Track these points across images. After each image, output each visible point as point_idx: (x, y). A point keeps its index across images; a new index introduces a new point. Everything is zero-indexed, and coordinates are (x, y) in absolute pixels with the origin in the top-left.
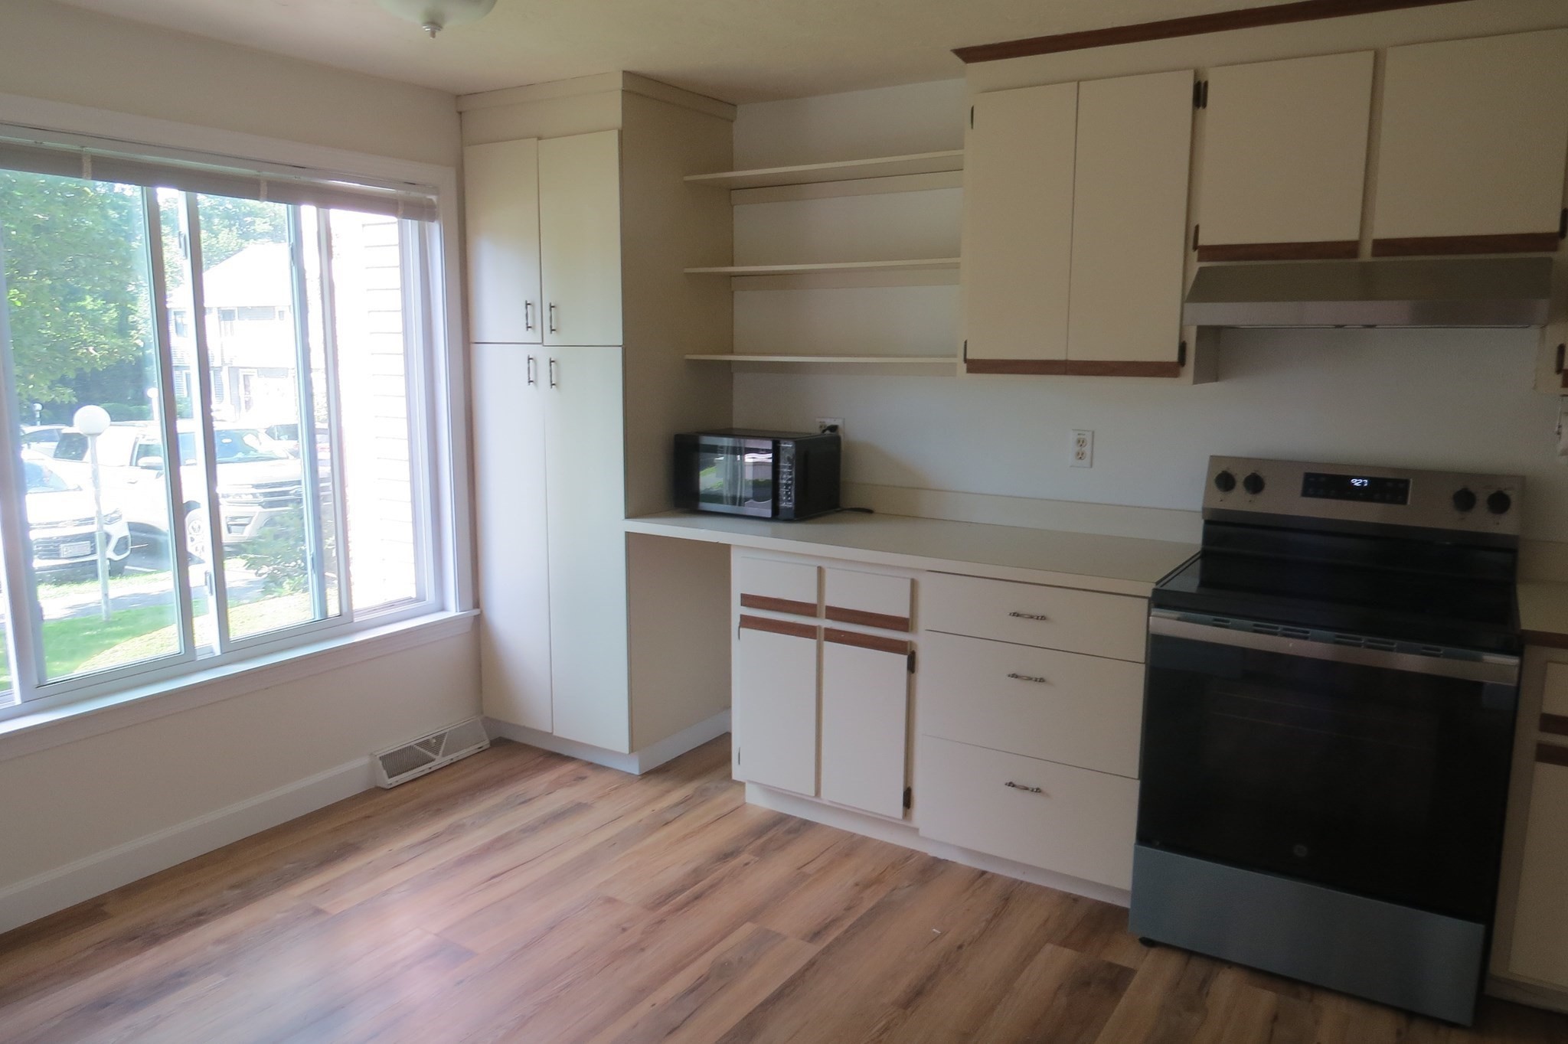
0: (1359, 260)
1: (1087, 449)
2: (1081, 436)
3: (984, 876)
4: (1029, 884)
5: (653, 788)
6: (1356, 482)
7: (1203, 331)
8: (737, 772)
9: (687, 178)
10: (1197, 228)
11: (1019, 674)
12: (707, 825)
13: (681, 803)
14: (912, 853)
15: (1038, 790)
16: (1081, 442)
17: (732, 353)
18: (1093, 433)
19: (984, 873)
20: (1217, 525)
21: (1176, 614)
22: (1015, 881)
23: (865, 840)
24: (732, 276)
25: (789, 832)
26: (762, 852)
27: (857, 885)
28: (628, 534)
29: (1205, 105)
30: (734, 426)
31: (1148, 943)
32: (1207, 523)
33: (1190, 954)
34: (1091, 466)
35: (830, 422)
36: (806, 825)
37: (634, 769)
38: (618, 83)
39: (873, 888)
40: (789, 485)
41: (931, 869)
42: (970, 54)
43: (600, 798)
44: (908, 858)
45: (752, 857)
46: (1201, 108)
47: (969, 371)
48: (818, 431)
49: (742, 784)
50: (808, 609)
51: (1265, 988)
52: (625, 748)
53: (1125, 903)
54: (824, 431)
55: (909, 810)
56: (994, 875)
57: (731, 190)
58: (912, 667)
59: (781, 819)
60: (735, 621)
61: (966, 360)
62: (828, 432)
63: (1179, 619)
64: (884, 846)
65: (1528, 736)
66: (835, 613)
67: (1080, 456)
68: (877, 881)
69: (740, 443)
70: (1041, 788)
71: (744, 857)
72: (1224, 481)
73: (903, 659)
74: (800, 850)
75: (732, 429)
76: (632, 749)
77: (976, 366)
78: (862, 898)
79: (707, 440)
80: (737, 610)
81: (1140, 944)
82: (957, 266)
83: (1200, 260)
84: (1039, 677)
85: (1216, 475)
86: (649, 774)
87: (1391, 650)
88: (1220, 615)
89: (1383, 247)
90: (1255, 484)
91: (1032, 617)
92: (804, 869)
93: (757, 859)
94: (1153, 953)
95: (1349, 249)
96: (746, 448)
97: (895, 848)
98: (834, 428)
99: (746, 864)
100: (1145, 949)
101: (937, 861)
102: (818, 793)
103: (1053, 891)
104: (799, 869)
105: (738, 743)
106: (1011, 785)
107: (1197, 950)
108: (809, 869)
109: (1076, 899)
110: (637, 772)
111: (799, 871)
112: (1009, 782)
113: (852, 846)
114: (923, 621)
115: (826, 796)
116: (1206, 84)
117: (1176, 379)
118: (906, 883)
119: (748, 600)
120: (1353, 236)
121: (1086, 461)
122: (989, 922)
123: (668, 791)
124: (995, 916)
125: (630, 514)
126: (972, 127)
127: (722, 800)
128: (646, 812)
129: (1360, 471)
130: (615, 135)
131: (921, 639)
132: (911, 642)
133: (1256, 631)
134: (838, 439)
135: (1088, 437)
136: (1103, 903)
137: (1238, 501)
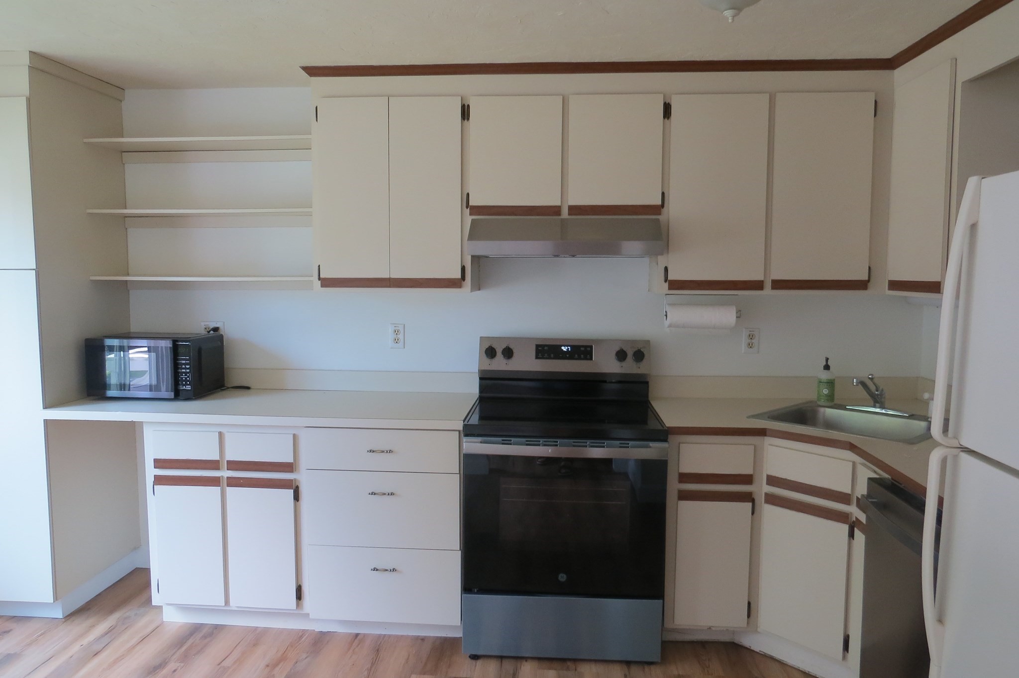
0: (562, 217)
1: (401, 336)
2: (397, 328)
3: (358, 637)
4: (390, 636)
5: (78, 626)
6: (564, 349)
7: (476, 259)
8: (156, 599)
9: (86, 140)
10: (468, 194)
11: (376, 492)
12: (134, 647)
13: (106, 634)
14: (304, 632)
15: (394, 570)
16: (396, 332)
17: (128, 275)
18: (404, 325)
19: (357, 635)
20: (488, 381)
21: (480, 439)
22: (380, 636)
23: (266, 631)
24: (126, 216)
25: (205, 637)
26: (186, 658)
27: (268, 666)
28: (46, 422)
29: (468, 119)
30: (132, 331)
31: (475, 657)
32: (481, 379)
33: (501, 658)
34: (404, 348)
35: (213, 325)
36: (217, 629)
37: (58, 613)
38: (26, 60)
39: (280, 666)
40: (188, 373)
41: (320, 641)
42: (313, 71)
43: (30, 644)
44: (301, 637)
45: (178, 664)
46: (466, 120)
47: (322, 286)
48: (204, 332)
49: (160, 608)
50: (214, 465)
51: (550, 669)
52: (50, 598)
53: (459, 634)
54: (209, 332)
55: (300, 602)
56: (365, 635)
57: (123, 151)
58: (297, 497)
59: (196, 629)
60: (150, 480)
61: (319, 279)
62: (212, 332)
63: (481, 443)
64: (281, 631)
65: (673, 486)
66: (234, 465)
67: (396, 341)
68: (283, 659)
69: (123, 343)
70: (396, 568)
71: (171, 666)
72: (490, 352)
73: (291, 492)
74: (217, 649)
75: (130, 333)
76: (56, 598)
77: (327, 283)
78: (274, 675)
79: (109, 342)
80: (151, 472)
81: (470, 659)
82: (310, 214)
83: (471, 214)
84: (390, 492)
85: (485, 349)
86: (71, 616)
87: (586, 446)
88: (506, 436)
89: (574, 210)
90: (508, 353)
91: (383, 452)
92: (223, 664)
93: (182, 664)
94: (479, 663)
95: (555, 211)
96: (128, 347)
97: (290, 632)
98: (216, 329)
99: (175, 671)
100: (474, 662)
101: (322, 634)
102: (227, 602)
103: (407, 637)
104: (219, 664)
105: (155, 576)
106: (375, 569)
107: (505, 654)
108: (227, 663)
109: (423, 639)
110: (60, 615)
111: (219, 666)
112: (373, 568)
113: (257, 637)
114: (304, 462)
115: (234, 603)
116: (468, 106)
117: (460, 289)
118: (304, 656)
119: (159, 463)
120: (558, 203)
121: (401, 344)
122: (370, 670)
123: (93, 626)
124: (373, 664)
125: (47, 406)
126: (317, 120)
127: (143, 623)
128: (76, 648)
129: (565, 342)
130: (23, 102)
131: (302, 477)
132: (295, 479)
133: (527, 445)
134: (221, 338)
135: (401, 328)
136: (441, 638)
137: (500, 364)
